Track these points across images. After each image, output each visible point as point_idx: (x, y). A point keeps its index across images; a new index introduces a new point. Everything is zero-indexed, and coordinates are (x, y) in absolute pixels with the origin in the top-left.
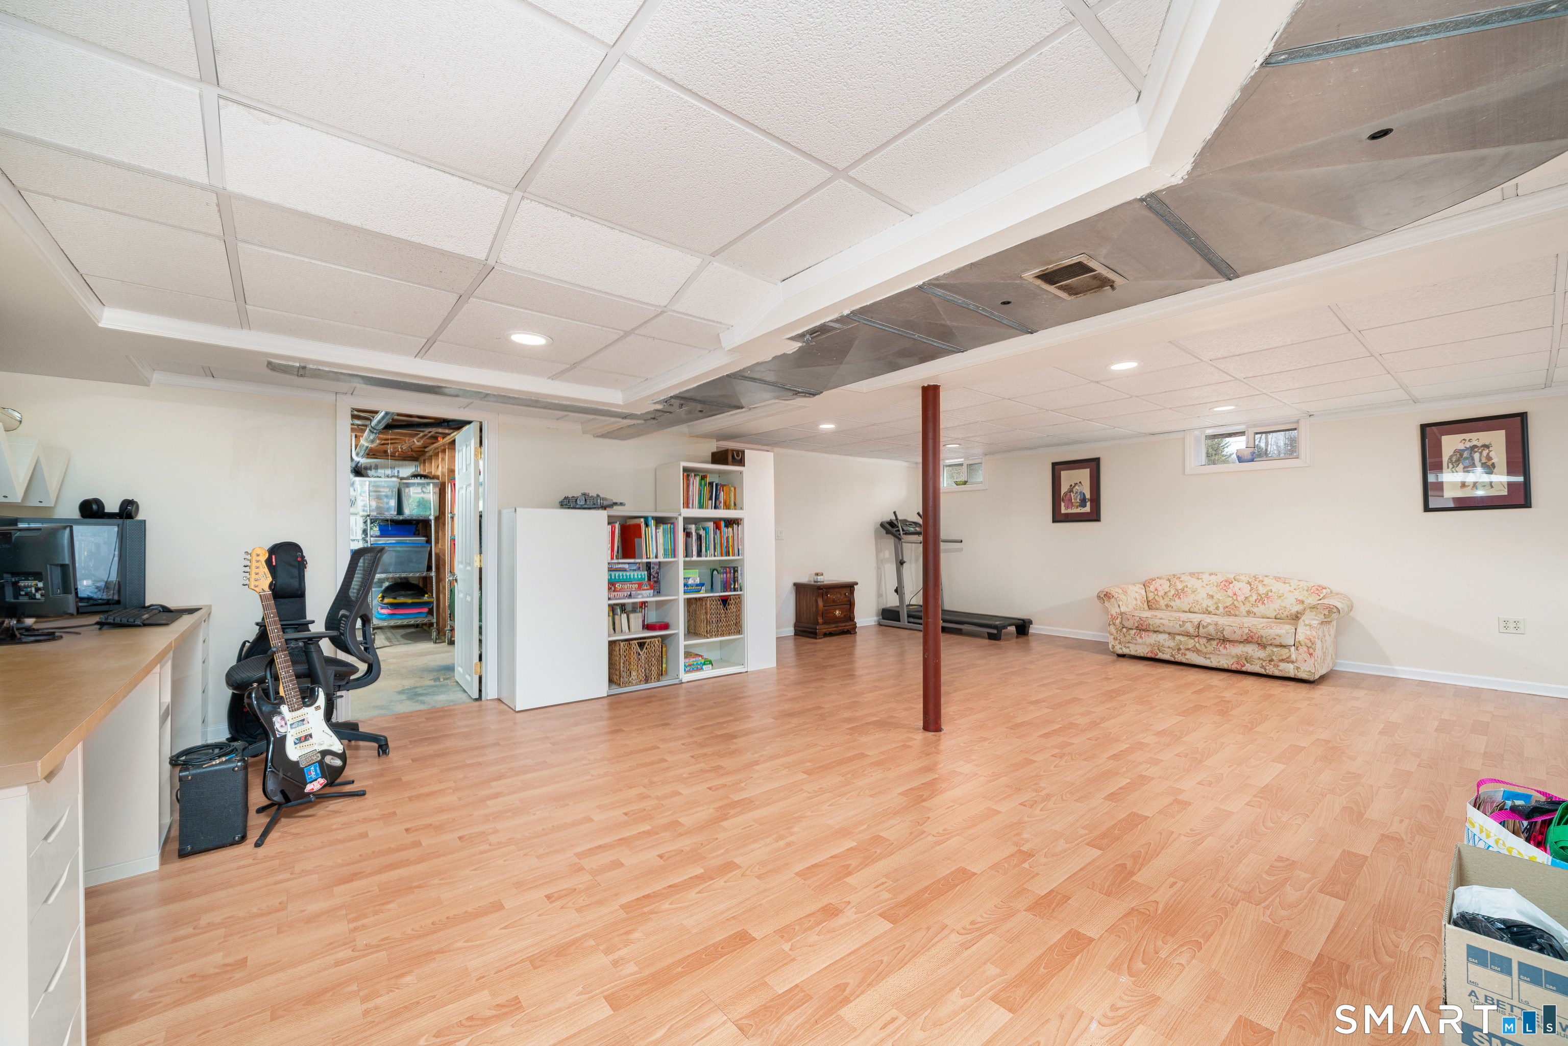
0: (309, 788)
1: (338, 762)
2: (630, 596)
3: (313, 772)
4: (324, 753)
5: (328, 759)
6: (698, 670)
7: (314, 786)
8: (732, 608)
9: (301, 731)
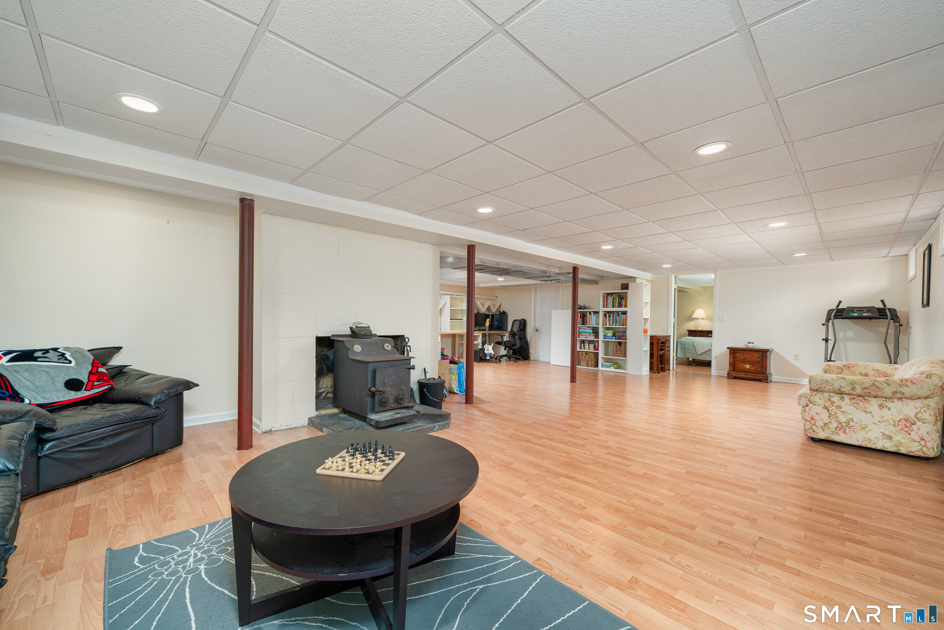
0: (487, 358)
1: (493, 356)
2: (586, 338)
3: (488, 356)
4: (491, 353)
5: (491, 355)
6: (608, 368)
7: (488, 358)
8: (623, 347)
9: (488, 349)
